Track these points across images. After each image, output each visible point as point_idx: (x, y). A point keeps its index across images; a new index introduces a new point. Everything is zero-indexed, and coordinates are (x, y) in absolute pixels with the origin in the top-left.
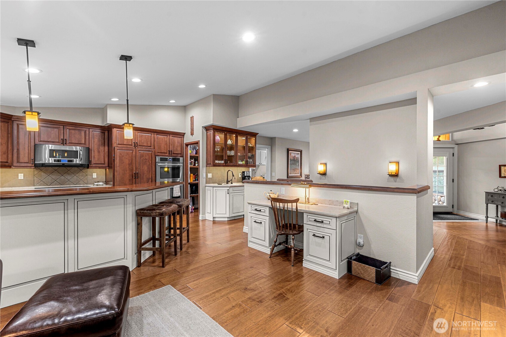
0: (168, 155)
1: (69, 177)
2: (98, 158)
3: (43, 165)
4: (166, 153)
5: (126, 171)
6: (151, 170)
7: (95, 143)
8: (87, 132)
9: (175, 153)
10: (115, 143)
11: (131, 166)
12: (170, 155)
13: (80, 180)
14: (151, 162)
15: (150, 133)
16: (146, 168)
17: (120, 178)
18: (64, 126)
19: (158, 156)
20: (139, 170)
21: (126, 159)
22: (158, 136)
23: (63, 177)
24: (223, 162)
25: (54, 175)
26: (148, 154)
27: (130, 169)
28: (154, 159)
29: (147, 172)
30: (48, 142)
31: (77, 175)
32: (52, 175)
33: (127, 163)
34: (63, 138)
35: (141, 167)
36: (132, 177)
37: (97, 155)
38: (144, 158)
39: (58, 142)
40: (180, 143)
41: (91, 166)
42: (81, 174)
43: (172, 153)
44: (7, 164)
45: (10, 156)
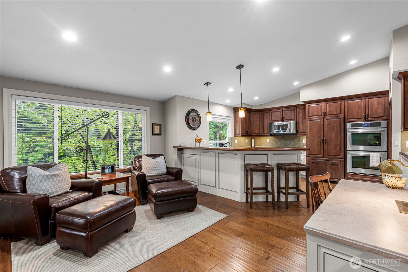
0: (364, 120)
1: (289, 142)
2: (302, 128)
3: (274, 134)
4: (361, 118)
5: (315, 137)
6: (339, 136)
7: (300, 118)
8: (295, 110)
9: (372, 116)
10: (307, 116)
11: (319, 134)
12: (366, 120)
13: (295, 144)
14: (339, 129)
15: (340, 101)
16: (334, 135)
17: (310, 143)
18: (282, 109)
19: (350, 122)
20: (327, 137)
21: (315, 127)
22: (349, 102)
23: (286, 142)
25: (282, 140)
26: (336, 121)
27: (318, 136)
28: (342, 126)
29: (335, 138)
30: (275, 120)
31: (293, 141)
32: (281, 140)
33: (316, 131)
34: (282, 117)
35: (329, 134)
36: (320, 143)
37: (301, 126)
38: (332, 126)
39: (280, 120)
40: (382, 104)
41: (298, 134)
42: (296, 140)
43: (369, 117)
44: (259, 134)
45: (261, 130)
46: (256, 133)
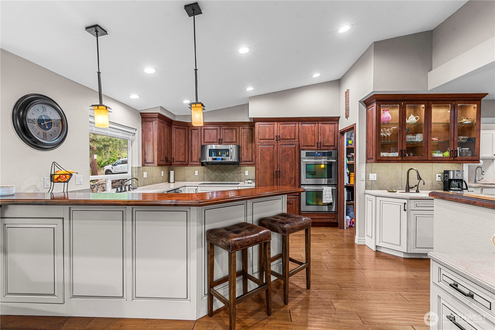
0: (317, 148)
1: (227, 174)
2: (246, 156)
3: (208, 163)
4: (314, 146)
5: (267, 169)
6: (294, 167)
7: (244, 141)
8: (238, 130)
9: (325, 145)
10: (257, 138)
11: (272, 163)
12: (319, 148)
13: (235, 177)
14: (294, 158)
15: (294, 123)
16: (288, 166)
17: (261, 177)
18: (220, 126)
19: (303, 150)
20: (281, 168)
21: (267, 155)
22: (304, 126)
23: (223, 174)
24: (397, 154)
25: (217, 172)
26: (290, 148)
27: (271, 166)
28: (297, 154)
29: (290, 170)
30: (210, 142)
31: (233, 172)
32: (216, 172)
33: (268, 160)
34: (219, 138)
35: (283, 164)
36: (274, 176)
37: (246, 152)
38: (287, 154)
39: (216, 142)
40: (333, 132)
41: (241, 163)
42: (236, 172)
43: (322, 146)
44: (185, 163)
45: (187, 156)
46: (180, 160)
